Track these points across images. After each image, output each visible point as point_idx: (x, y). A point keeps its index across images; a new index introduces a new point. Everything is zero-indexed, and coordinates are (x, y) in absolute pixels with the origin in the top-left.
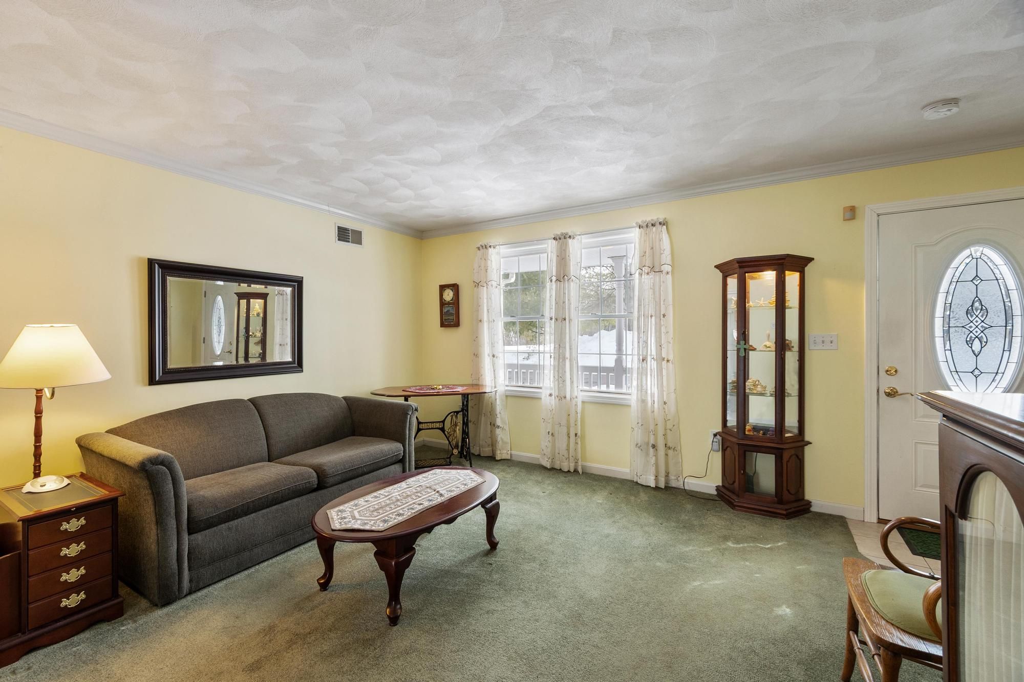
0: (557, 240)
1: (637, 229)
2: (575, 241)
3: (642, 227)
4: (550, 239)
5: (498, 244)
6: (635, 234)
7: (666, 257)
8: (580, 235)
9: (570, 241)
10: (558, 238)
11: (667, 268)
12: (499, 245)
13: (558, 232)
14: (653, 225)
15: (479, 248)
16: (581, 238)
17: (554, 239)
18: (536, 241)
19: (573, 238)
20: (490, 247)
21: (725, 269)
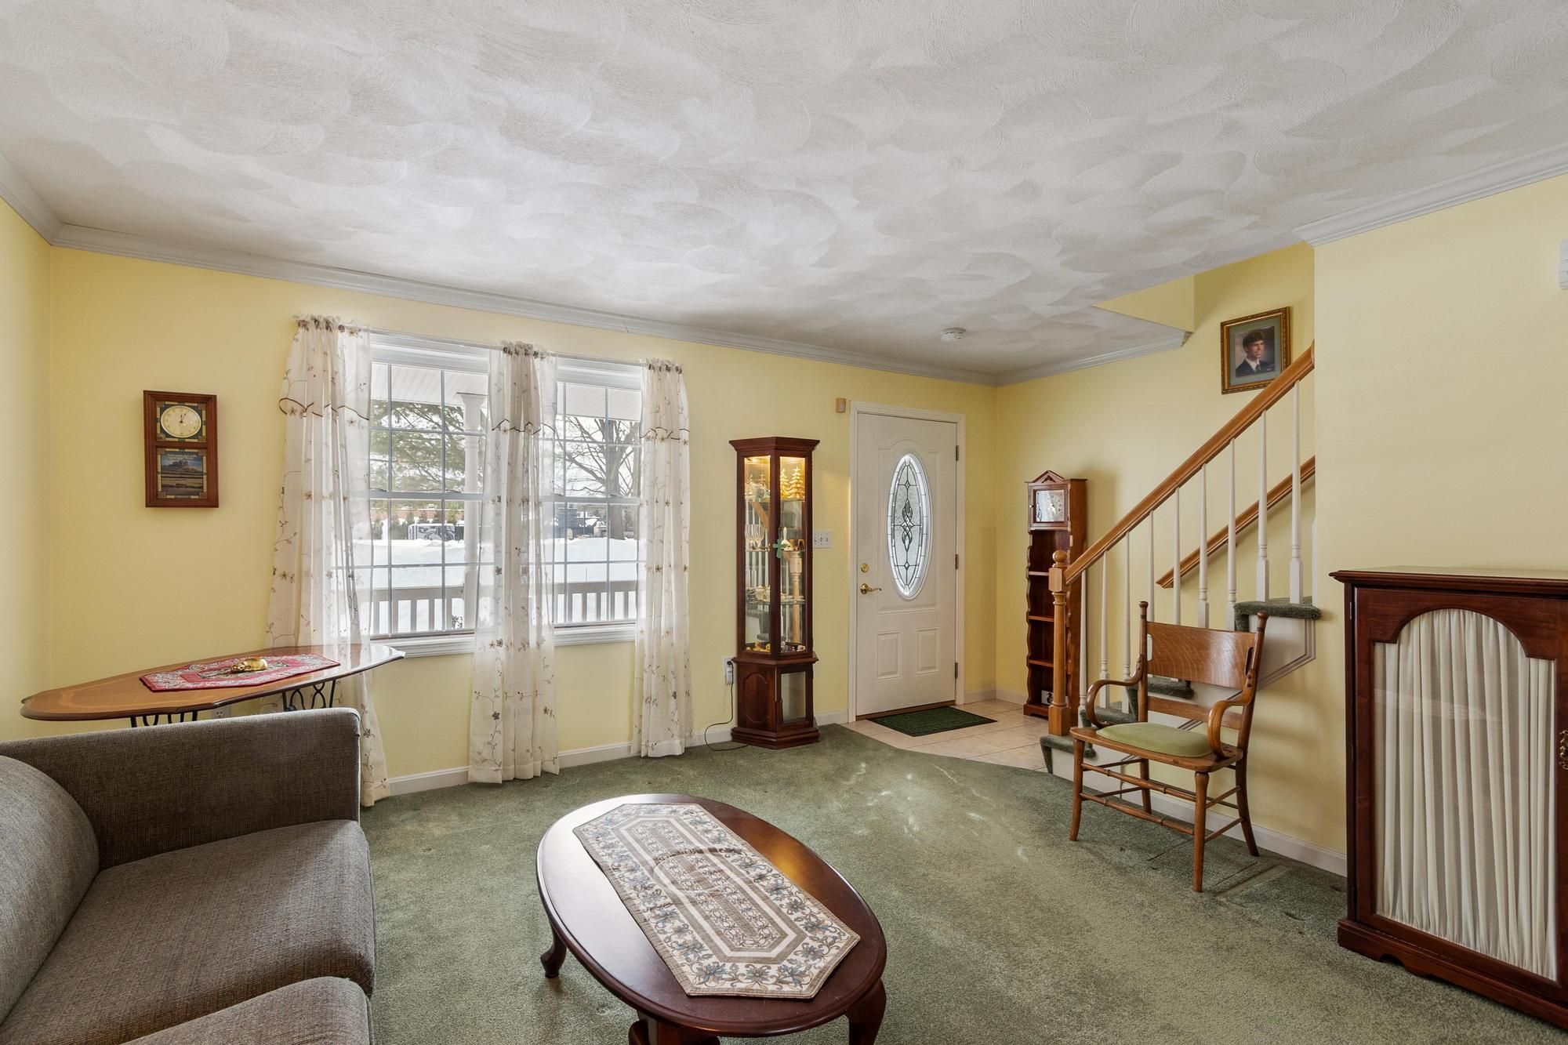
0: (510, 353)
1: (646, 369)
2: (545, 363)
3: (654, 368)
4: (495, 348)
5: (366, 327)
6: (640, 376)
7: (684, 421)
8: (553, 355)
9: (537, 361)
10: (512, 350)
11: (685, 435)
12: (366, 330)
13: (514, 339)
14: (668, 369)
15: (303, 324)
16: (556, 360)
17: (505, 350)
18: (465, 344)
19: (542, 358)
20: (341, 328)
21: (745, 448)
